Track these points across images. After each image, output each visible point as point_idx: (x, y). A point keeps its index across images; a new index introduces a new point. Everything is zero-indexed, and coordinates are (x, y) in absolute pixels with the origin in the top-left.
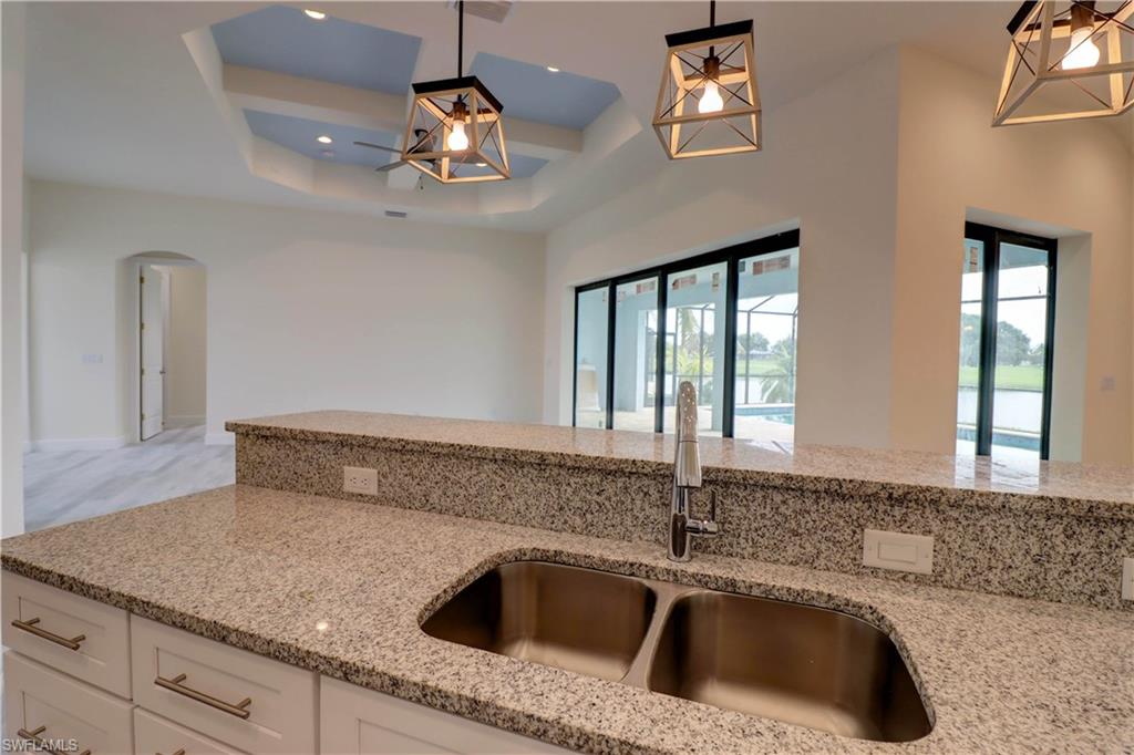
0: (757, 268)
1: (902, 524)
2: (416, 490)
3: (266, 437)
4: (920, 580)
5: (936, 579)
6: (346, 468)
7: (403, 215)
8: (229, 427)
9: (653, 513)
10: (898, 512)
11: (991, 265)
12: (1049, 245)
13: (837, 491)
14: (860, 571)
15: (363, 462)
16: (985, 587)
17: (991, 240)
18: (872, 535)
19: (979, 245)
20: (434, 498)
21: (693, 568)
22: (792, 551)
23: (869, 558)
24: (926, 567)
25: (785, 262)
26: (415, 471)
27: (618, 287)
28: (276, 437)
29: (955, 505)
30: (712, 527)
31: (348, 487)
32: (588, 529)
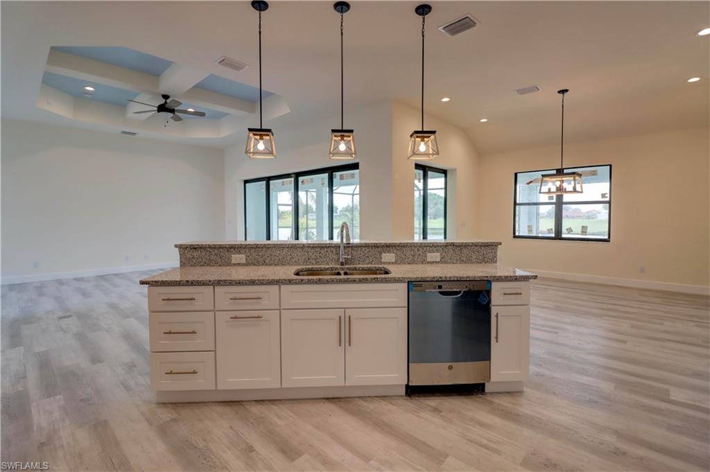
0: (342, 178)
1: (389, 252)
2: (260, 259)
3: (196, 248)
4: (393, 263)
5: (395, 263)
6: (233, 256)
7: (134, 134)
8: (176, 246)
9: (334, 256)
10: (388, 249)
11: (425, 177)
12: (444, 172)
13: (376, 246)
14: (381, 263)
15: (239, 253)
16: (404, 263)
17: (425, 169)
18: (383, 255)
19: (421, 172)
20: (267, 261)
21: (346, 266)
22: (367, 262)
23: (383, 260)
24: (394, 261)
25: (353, 176)
26: (260, 254)
27: (271, 182)
28: (201, 248)
29: (398, 246)
30: (350, 257)
31: (233, 262)
32: (317, 263)
